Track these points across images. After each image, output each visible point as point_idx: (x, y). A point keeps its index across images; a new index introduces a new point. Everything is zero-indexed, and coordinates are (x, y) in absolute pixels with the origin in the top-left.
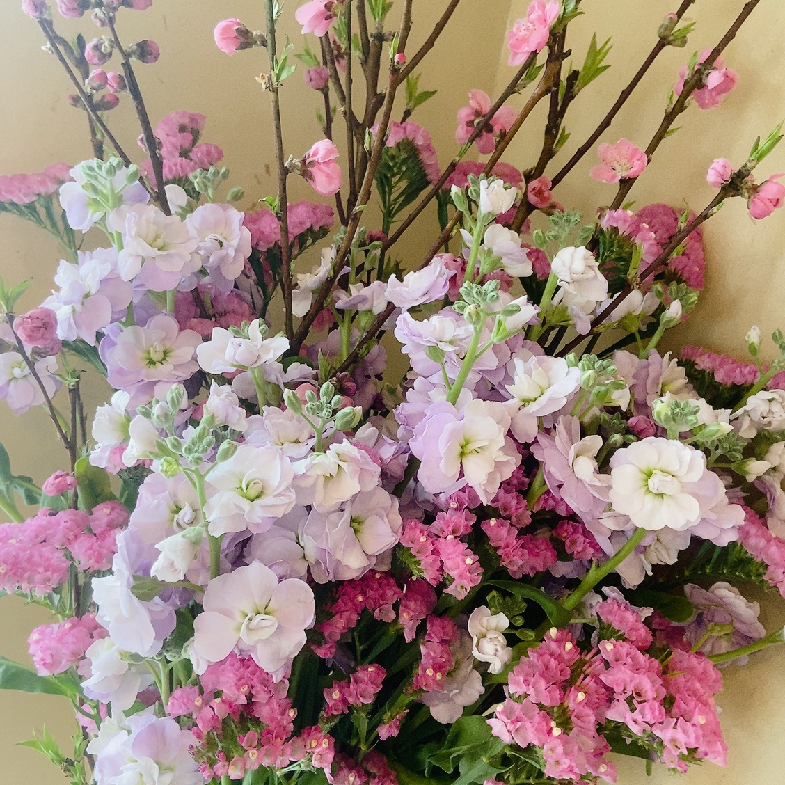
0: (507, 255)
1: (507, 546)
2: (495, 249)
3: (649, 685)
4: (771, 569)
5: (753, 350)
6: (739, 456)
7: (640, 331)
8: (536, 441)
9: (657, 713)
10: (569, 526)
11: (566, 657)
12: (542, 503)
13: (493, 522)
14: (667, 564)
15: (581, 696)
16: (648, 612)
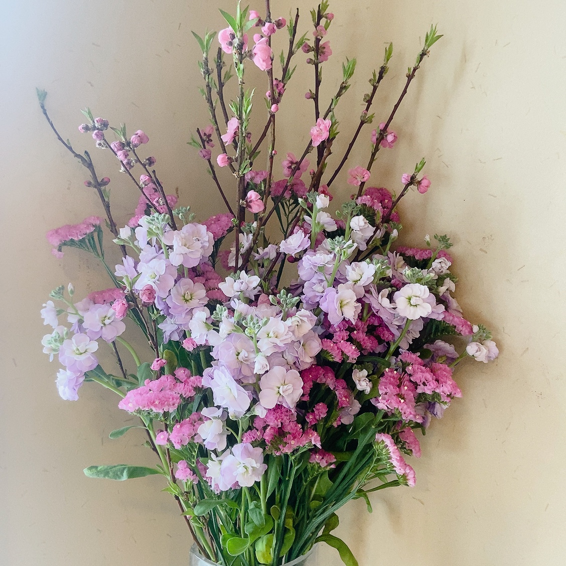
0: (327, 223)
1: (363, 340)
2: (321, 222)
3: (429, 376)
4: (457, 327)
5: (428, 244)
6: (436, 287)
7: (380, 245)
8: (365, 296)
9: (435, 384)
10: (381, 329)
11: (396, 376)
12: (368, 322)
13: (355, 332)
14: (416, 338)
15: (406, 388)
16: (419, 354)
